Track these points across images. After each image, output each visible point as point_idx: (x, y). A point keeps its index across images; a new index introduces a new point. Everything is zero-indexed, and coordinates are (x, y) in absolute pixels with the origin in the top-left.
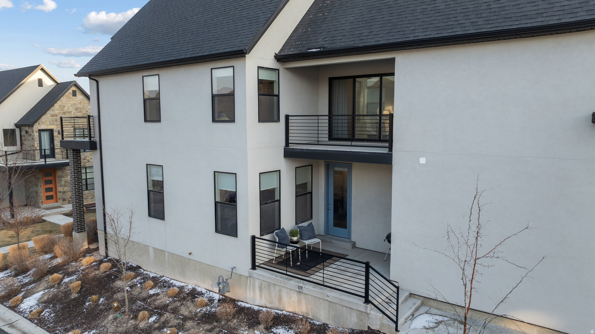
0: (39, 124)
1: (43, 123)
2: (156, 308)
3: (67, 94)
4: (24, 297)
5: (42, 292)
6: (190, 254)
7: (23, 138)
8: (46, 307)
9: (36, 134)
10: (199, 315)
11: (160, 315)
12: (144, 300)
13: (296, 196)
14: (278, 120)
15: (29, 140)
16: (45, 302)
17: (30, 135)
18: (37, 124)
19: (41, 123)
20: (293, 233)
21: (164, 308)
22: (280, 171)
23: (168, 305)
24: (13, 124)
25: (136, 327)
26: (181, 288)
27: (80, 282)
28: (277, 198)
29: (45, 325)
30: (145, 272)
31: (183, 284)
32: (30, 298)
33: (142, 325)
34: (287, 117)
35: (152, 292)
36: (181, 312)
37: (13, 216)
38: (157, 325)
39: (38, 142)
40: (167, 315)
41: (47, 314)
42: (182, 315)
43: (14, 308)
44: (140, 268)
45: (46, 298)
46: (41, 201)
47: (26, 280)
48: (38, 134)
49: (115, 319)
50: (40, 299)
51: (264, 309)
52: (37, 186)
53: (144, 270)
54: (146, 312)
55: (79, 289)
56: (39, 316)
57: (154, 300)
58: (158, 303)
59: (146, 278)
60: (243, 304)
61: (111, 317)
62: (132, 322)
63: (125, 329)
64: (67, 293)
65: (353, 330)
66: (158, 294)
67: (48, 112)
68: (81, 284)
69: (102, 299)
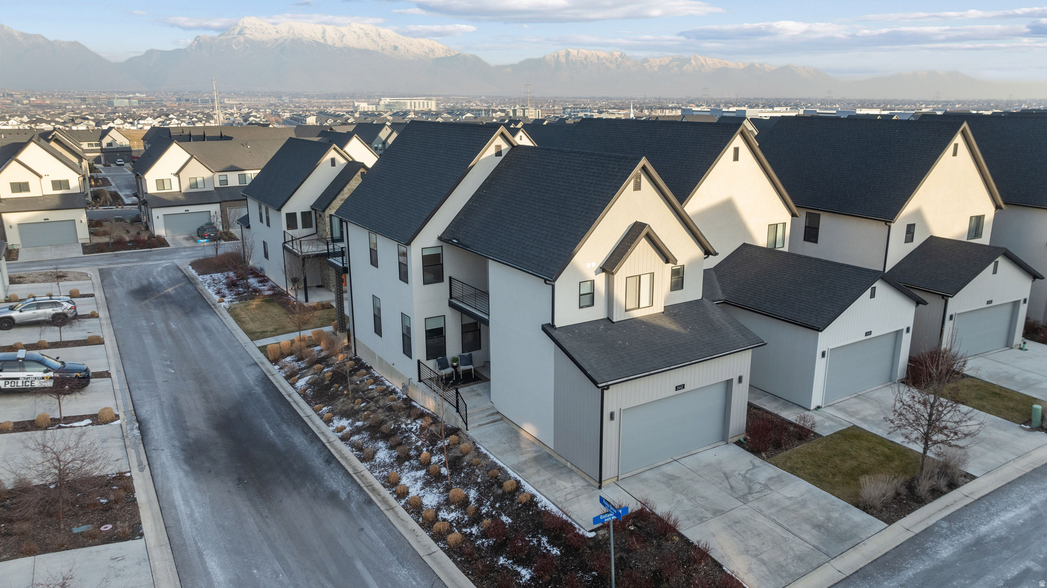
0: (330, 209)
1: (333, 208)
2: (367, 398)
3: (356, 176)
4: (299, 378)
5: (309, 377)
6: (393, 364)
7: (318, 220)
8: (309, 387)
9: (328, 220)
10: (388, 406)
11: (368, 402)
12: (363, 392)
13: (462, 333)
14: (442, 281)
15: (322, 224)
16: (309, 384)
17: (323, 219)
18: (328, 209)
19: (332, 208)
20: (455, 360)
21: (372, 399)
22: (444, 316)
23: (375, 397)
24: (310, 207)
25: (352, 408)
26: (388, 387)
27: (331, 373)
28: (444, 335)
29: (306, 399)
30: (374, 372)
31: (390, 385)
32: (302, 379)
33: (356, 407)
34: (450, 278)
35: (370, 387)
36: (379, 403)
37: (307, 301)
38: (363, 409)
39: (329, 227)
40: (372, 403)
41: (309, 392)
42: (379, 405)
43: (292, 385)
44: (372, 368)
45: (310, 381)
46: (332, 284)
47: (303, 366)
48: (329, 219)
49: (344, 401)
50: (308, 381)
51: (422, 408)
52: (328, 269)
53: (374, 370)
54: (360, 400)
55: (330, 378)
56: (304, 392)
57: (369, 393)
58: (370, 395)
59: (372, 376)
60: (415, 404)
61: (342, 400)
62: (352, 405)
63: (346, 408)
64: (323, 380)
65: (453, 426)
66: (372, 389)
67: (338, 197)
68: (333, 374)
69: (341, 387)
